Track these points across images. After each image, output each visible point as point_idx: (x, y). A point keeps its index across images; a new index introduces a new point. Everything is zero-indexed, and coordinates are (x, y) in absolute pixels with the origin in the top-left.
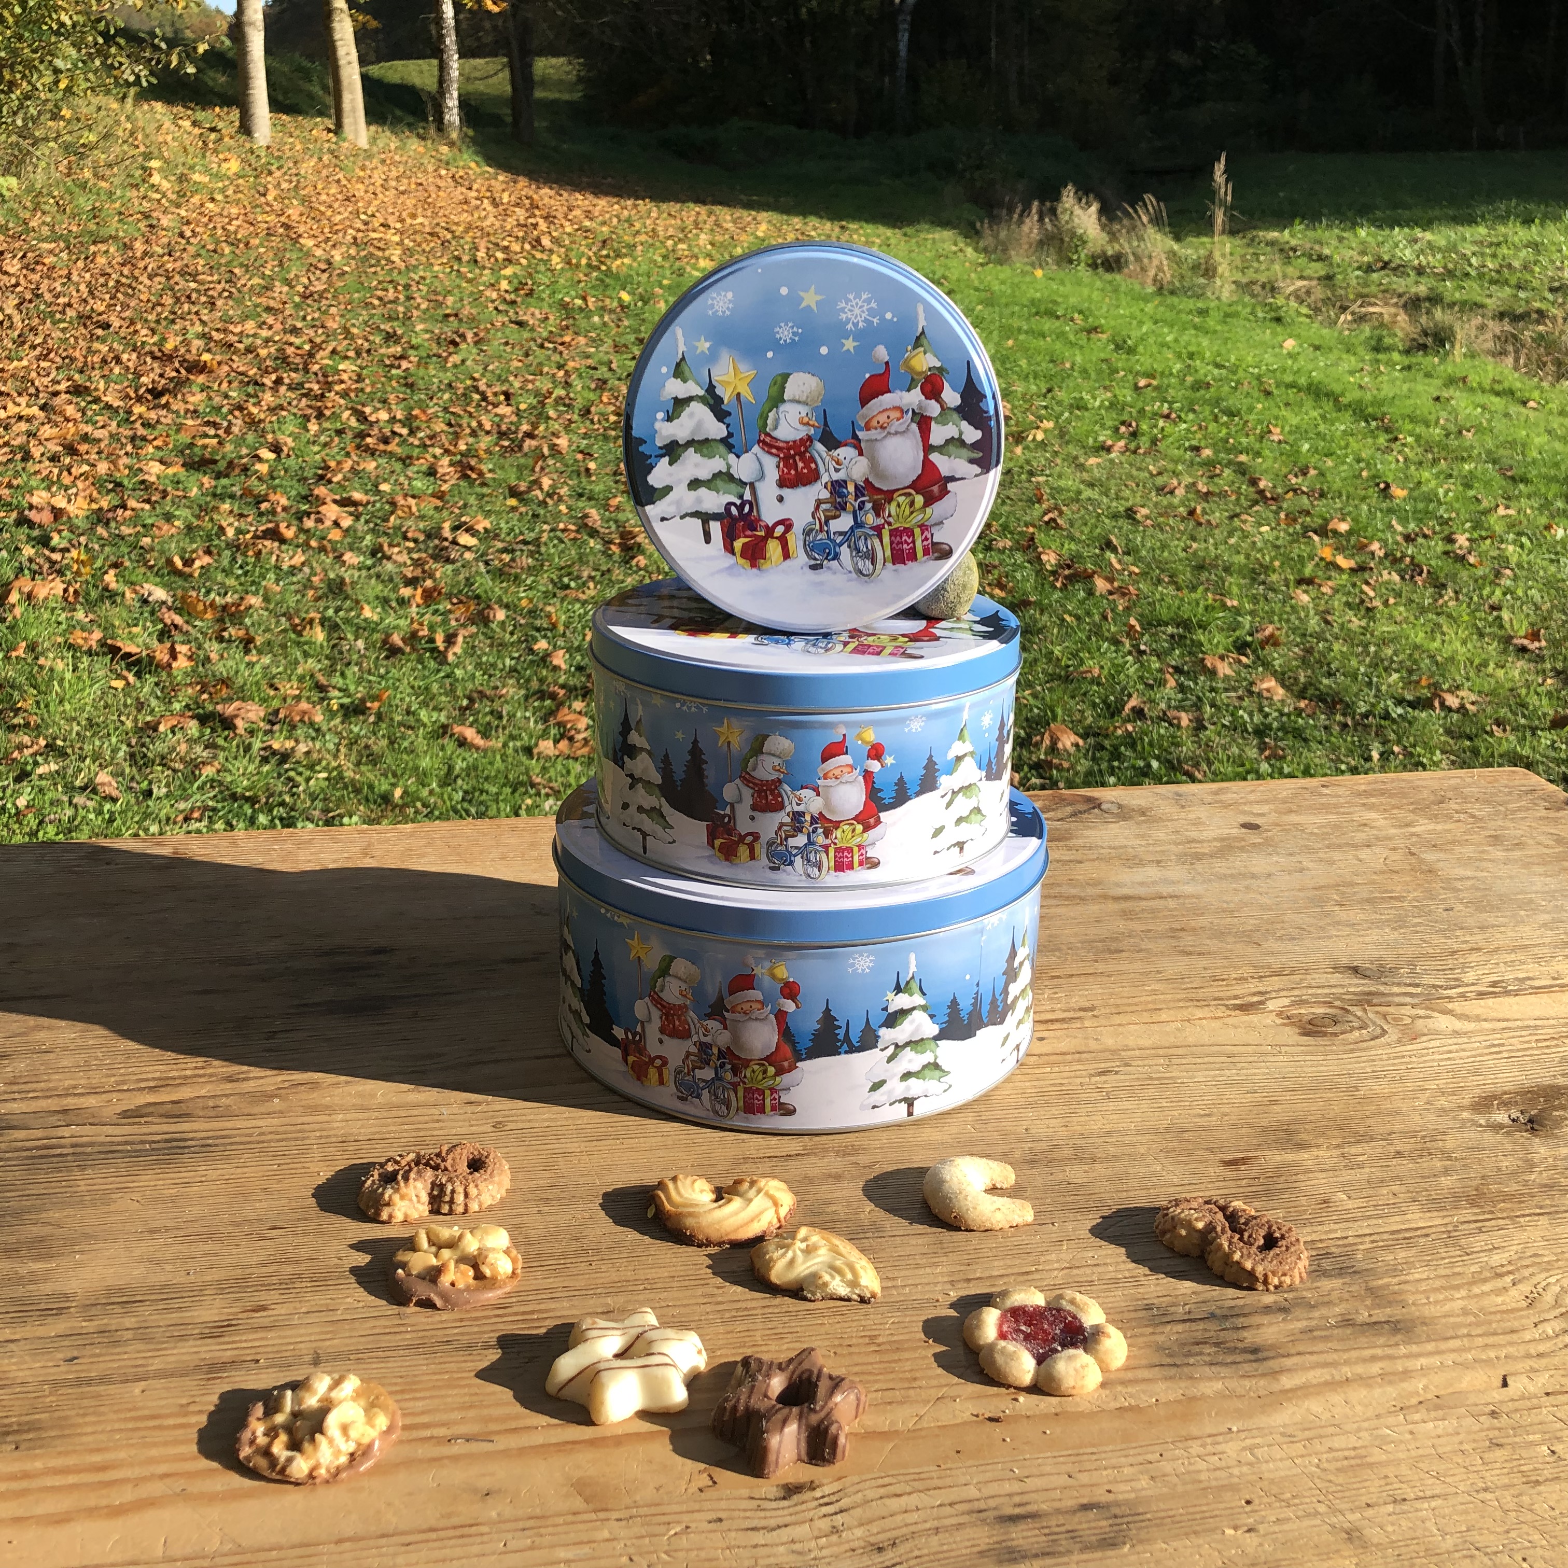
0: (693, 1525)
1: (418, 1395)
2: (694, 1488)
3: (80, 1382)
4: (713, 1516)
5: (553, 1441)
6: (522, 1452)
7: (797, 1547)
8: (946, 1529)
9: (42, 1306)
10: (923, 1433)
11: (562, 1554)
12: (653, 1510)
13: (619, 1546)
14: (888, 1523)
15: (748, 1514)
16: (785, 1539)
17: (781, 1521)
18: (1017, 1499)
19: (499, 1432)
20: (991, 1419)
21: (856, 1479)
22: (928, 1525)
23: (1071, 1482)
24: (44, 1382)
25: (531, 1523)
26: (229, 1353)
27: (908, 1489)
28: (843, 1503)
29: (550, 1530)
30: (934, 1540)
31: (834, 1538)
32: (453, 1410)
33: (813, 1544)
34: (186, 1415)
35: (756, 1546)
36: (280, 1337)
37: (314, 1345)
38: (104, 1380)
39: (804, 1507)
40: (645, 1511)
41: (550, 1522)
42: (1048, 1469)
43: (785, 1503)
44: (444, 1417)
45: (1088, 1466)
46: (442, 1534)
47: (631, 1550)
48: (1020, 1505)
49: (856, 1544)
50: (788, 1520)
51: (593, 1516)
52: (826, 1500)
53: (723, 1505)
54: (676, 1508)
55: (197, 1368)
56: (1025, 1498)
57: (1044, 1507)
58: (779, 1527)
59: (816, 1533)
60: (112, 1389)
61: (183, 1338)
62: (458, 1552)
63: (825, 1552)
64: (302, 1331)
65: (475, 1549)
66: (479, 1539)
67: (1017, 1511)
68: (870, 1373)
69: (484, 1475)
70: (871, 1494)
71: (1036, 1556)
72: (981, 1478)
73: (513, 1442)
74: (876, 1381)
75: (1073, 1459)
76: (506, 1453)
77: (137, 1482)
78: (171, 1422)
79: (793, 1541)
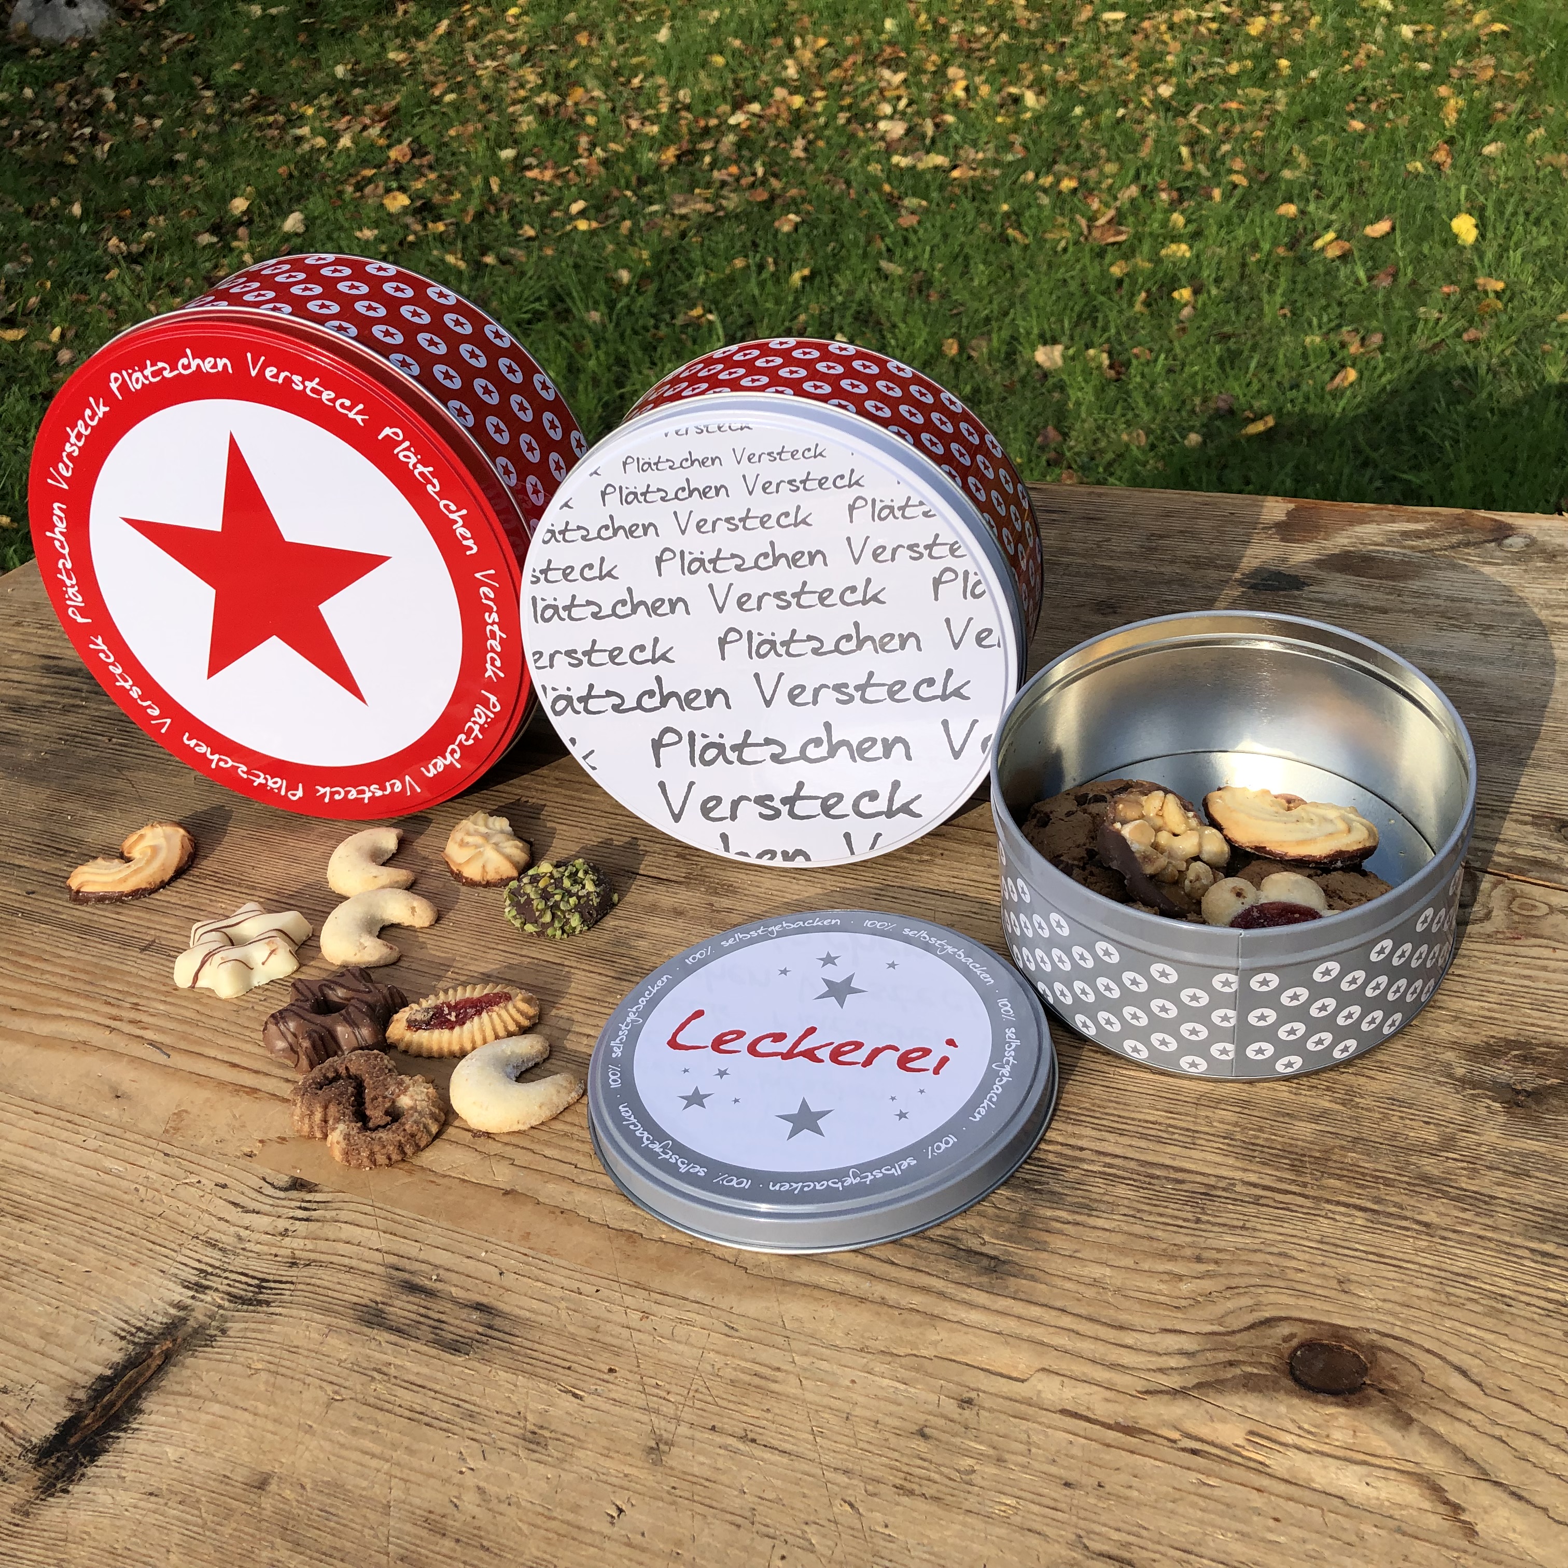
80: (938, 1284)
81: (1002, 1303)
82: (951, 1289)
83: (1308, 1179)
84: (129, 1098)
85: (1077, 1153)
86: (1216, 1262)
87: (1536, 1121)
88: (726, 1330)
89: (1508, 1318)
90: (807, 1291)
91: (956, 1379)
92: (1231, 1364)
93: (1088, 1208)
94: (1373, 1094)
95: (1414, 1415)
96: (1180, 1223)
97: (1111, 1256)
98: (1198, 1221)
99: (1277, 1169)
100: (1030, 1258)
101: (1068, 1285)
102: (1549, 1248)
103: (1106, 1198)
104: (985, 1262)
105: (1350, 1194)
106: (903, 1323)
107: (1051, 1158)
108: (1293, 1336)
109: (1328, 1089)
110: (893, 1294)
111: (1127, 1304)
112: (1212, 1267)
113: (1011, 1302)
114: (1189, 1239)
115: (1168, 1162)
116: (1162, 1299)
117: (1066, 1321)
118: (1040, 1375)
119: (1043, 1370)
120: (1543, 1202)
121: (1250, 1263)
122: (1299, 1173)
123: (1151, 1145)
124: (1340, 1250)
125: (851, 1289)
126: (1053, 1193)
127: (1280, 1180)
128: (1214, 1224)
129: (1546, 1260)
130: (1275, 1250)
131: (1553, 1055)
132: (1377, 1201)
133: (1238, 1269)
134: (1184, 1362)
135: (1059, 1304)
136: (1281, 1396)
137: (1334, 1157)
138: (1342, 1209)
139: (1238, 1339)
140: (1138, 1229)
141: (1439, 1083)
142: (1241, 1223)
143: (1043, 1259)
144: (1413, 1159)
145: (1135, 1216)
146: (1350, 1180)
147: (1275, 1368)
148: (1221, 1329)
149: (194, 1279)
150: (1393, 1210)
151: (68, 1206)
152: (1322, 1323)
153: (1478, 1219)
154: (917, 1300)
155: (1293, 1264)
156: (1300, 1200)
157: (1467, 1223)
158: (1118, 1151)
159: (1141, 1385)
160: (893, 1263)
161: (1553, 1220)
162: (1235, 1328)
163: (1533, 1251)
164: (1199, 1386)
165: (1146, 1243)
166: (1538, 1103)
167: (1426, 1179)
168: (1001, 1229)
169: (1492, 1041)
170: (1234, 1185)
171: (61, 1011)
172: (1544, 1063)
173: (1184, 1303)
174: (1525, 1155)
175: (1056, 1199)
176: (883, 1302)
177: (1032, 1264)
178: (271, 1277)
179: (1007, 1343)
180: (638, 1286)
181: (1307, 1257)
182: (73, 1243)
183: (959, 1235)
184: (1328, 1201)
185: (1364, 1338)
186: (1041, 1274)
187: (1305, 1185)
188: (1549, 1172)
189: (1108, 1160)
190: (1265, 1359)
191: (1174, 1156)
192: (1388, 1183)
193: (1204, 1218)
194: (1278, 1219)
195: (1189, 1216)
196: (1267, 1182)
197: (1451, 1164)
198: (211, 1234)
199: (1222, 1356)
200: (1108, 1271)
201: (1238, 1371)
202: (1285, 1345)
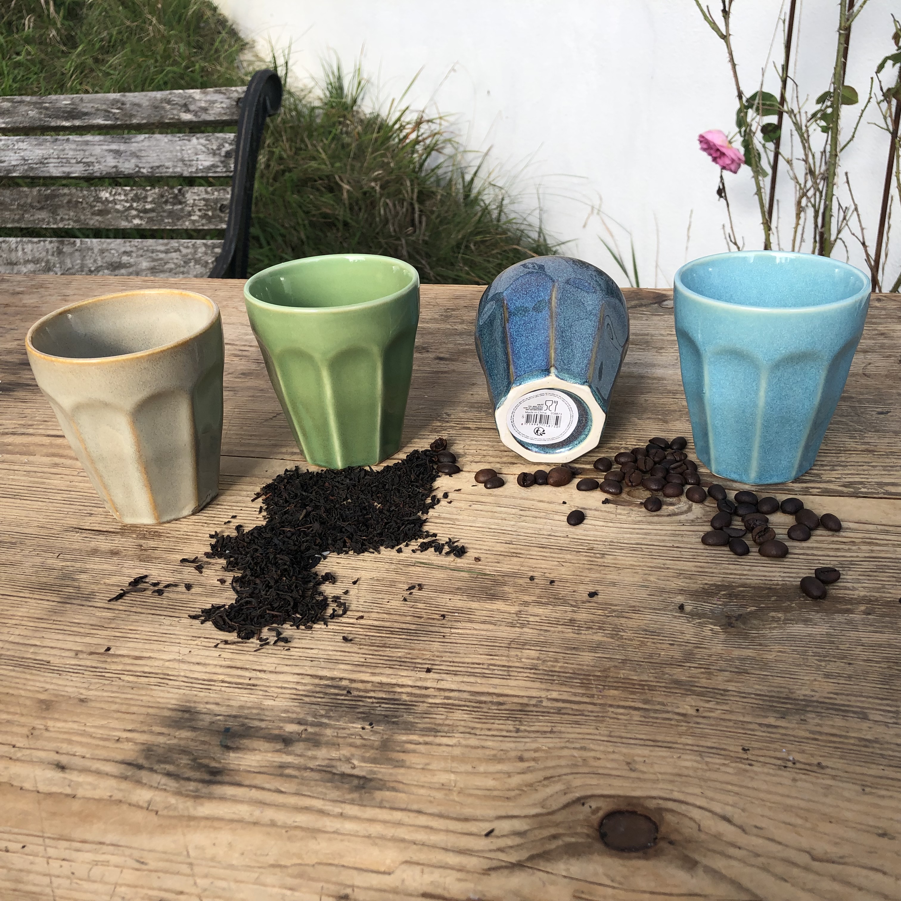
80: (318, 804)
81: (370, 812)
82: (328, 807)
83: (594, 691)
85: (424, 692)
86: (534, 759)
87: (746, 636)
88: (137, 865)
89: (752, 775)
90: (209, 823)
91: (334, 879)
92: (555, 837)
93: (434, 731)
94: (631, 629)
95: (697, 857)
96: (505, 733)
97: (454, 765)
98: (518, 731)
99: (571, 687)
100: (391, 774)
101: (422, 791)
102: (771, 721)
103: (447, 722)
104: (356, 782)
105: (626, 699)
106: (290, 839)
107: (404, 697)
108: (598, 809)
109: (600, 628)
110: (281, 817)
111: (470, 800)
112: (532, 764)
113: (378, 811)
114: (512, 745)
115: (492, 690)
116: (495, 793)
117: (423, 820)
118: (404, 867)
119: (406, 862)
120: (760, 690)
121: (559, 757)
122: (588, 688)
123: (479, 680)
124: (624, 740)
125: (247, 817)
126: (405, 723)
127: (575, 694)
128: (529, 732)
129: (770, 730)
130: (578, 745)
131: (748, 592)
132: (646, 702)
133: (550, 763)
134: (517, 840)
135: (415, 807)
136: (596, 857)
137: (611, 674)
138: (621, 711)
139: (558, 817)
140: (473, 741)
141: (675, 617)
142: (549, 729)
143: (400, 774)
144: (667, 670)
145: (471, 732)
146: (625, 689)
147: (588, 836)
148: (544, 811)
150: (658, 707)
152: (619, 796)
153: (718, 707)
154: (302, 819)
155: (592, 754)
156: (590, 707)
157: (711, 710)
158: (454, 687)
159: (486, 864)
160: (281, 792)
161: (769, 701)
162: (554, 807)
163: (760, 725)
164: (532, 858)
165: (479, 751)
166: (744, 623)
167: (677, 682)
168: (367, 755)
169: (706, 587)
170: (541, 702)
172: (743, 597)
173: (513, 794)
174: (742, 659)
175: (409, 728)
176: (273, 824)
177: (393, 778)
179: (376, 844)
180: (61, 838)
181: (602, 748)
183: (334, 763)
184: (611, 706)
185: (652, 804)
186: (401, 786)
187: (592, 696)
188: (761, 669)
189: (447, 694)
190: (579, 830)
191: (495, 686)
192: (652, 689)
193: (522, 728)
194: (577, 723)
195: (511, 728)
196: (565, 697)
197: (693, 671)
199: (546, 833)
200: (453, 777)
201: (560, 842)
202: (594, 817)
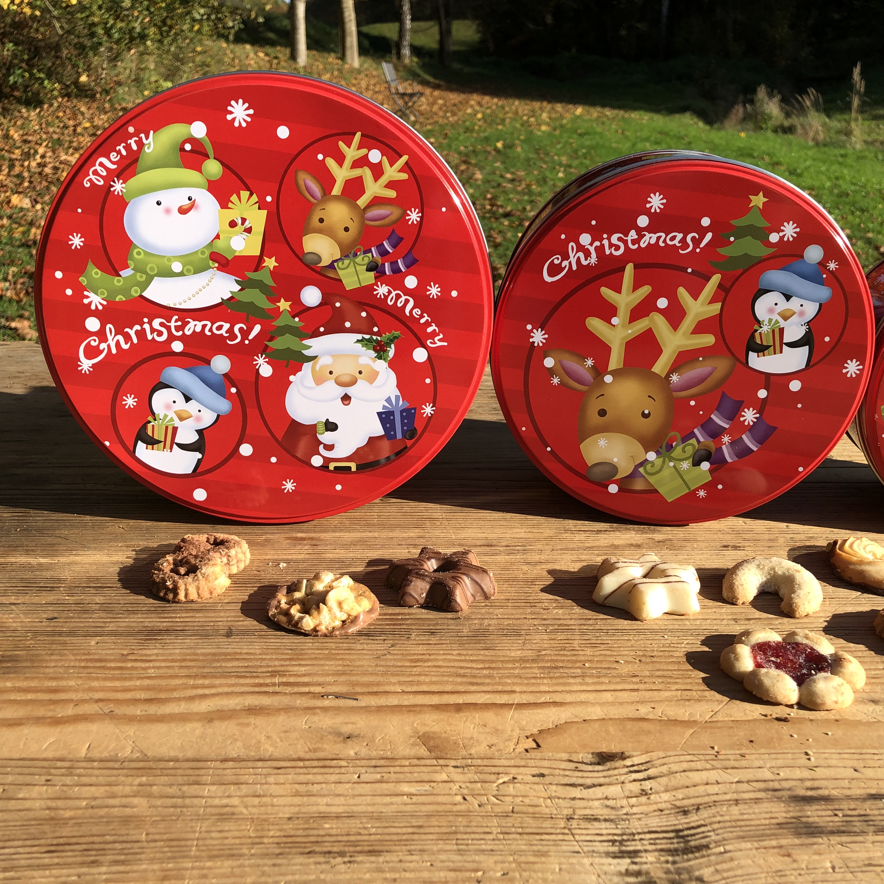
0: (519, 777)
1: (303, 663)
2: (520, 748)
3: (53, 633)
4: (536, 771)
5: (406, 703)
6: (380, 709)
7: (611, 803)
8: (745, 801)
9: (41, 585)
10: (719, 725)
11: (406, 788)
12: (486, 762)
13: (455, 787)
14: (691, 791)
15: (567, 773)
16: (600, 796)
17: (596, 781)
18: (809, 784)
19: (363, 694)
20: (778, 719)
21: (661, 754)
22: (728, 797)
23: (857, 775)
24: (27, 631)
25: (382, 762)
26: (165, 624)
27: (708, 766)
28: (652, 772)
29: (398, 769)
30: (735, 810)
31: (643, 799)
32: (328, 675)
33: (624, 802)
34: (125, 661)
35: (574, 799)
36: (205, 617)
37: (229, 624)
38: (72, 633)
39: (616, 772)
40: (479, 762)
41: (398, 763)
42: (834, 762)
43: (600, 768)
44: (321, 679)
45: (871, 763)
46: (307, 763)
47: (465, 791)
48: (812, 789)
49: (663, 806)
50: (602, 780)
51: (434, 762)
52: (635, 768)
53: (546, 763)
54: (504, 762)
55: (140, 632)
56: (816, 784)
57: (835, 793)
58: (594, 786)
59: (627, 794)
60: (74, 640)
61: (134, 612)
62: (319, 778)
63: (635, 810)
64: (222, 614)
65: (334, 778)
66: (337, 770)
67: (810, 793)
68: (670, 677)
69: (347, 723)
70: (675, 767)
71: (832, 833)
72: (773, 763)
73: (374, 701)
74: (676, 683)
75: (856, 756)
76: (367, 709)
77: (77, 703)
78: (113, 665)
79: (607, 798)
84: (358, 736)
149: (615, 849)
151: (410, 830)
171: (200, 692)
178: (681, 827)
182: (459, 858)
198: (579, 812)
